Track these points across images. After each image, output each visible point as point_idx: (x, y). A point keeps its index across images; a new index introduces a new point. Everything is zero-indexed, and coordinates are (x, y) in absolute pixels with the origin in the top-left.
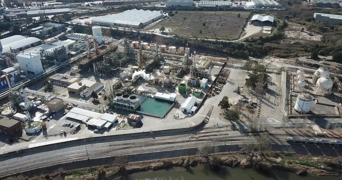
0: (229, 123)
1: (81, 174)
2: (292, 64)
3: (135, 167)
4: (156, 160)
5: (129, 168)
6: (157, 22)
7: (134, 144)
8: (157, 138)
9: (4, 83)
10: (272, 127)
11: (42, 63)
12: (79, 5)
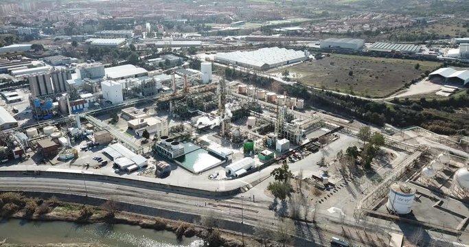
0: (272, 199)
1: (71, 209)
2: (450, 145)
3: (124, 218)
4: (151, 217)
5: (118, 217)
6: (292, 65)
7: (142, 193)
8: (170, 194)
9: (76, 107)
10: (328, 219)
11: (124, 94)
12: (218, 39)
